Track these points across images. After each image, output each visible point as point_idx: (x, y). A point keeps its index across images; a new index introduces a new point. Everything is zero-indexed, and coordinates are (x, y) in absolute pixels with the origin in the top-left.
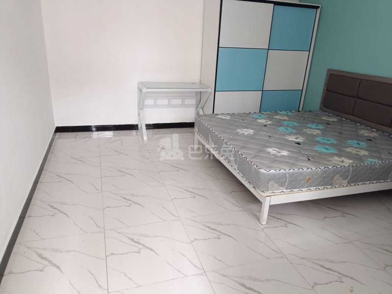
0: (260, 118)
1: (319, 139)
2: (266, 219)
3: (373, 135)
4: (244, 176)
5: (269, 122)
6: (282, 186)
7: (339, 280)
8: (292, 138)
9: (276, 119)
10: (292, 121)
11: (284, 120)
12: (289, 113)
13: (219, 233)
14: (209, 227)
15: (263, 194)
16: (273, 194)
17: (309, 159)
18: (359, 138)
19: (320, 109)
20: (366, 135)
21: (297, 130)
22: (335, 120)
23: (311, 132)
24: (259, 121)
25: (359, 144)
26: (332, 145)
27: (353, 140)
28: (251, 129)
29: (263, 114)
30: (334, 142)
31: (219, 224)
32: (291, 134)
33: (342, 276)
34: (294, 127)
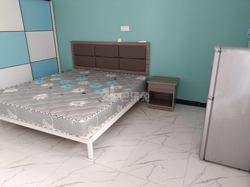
0: (41, 83)
1: (91, 86)
2: (93, 154)
3: (114, 75)
4: (63, 131)
5: (51, 85)
6: (95, 126)
7: (154, 166)
8: (76, 91)
9: (52, 81)
10: (65, 80)
11: (60, 80)
12: (58, 75)
15: (85, 138)
16: (92, 134)
17: (100, 101)
18: (109, 79)
19: (74, 68)
20: (111, 76)
21: (74, 84)
22: (88, 72)
23: (83, 84)
24: (43, 85)
25: (113, 83)
27: (108, 82)
28: (44, 93)
29: (41, 80)
30: (101, 86)
32: (73, 89)
33: (153, 162)
34: (70, 83)
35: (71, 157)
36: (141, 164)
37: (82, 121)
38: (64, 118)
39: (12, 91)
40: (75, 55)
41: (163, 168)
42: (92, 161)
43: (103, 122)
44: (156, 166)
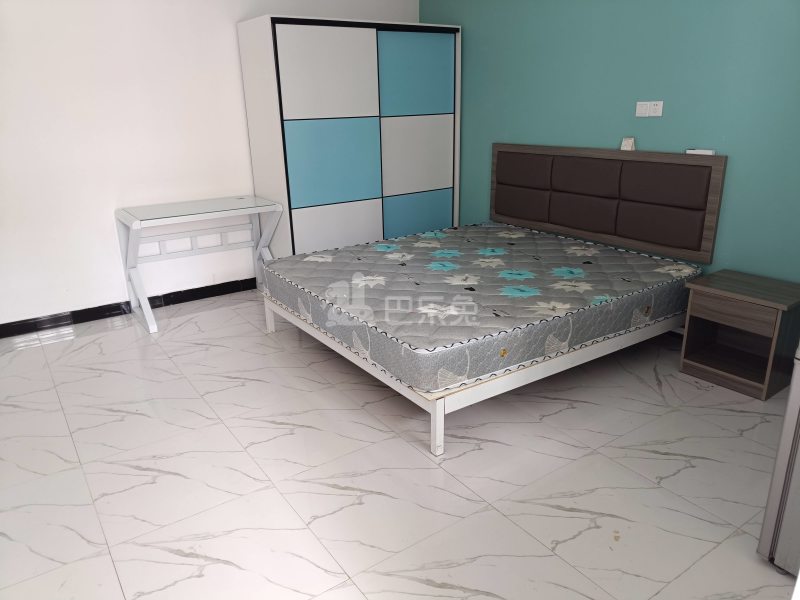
0: (389, 250)
1: (503, 274)
2: (442, 444)
3: (592, 252)
4: (386, 368)
5: (409, 257)
6: (460, 374)
7: (593, 525)
8: (457, 281)
9: (418, 248)
10: (449, 249)
11: (434, 249)
12: (440, 235)
13: (359, 493)
14: (335, 486)
15: (427, 396)
16: (447, 392)
17: (497, 315)
18: (569, 262)
19: (491, 219)
20: (579, 254)
21: (461, 263)
22: (522, 235)
23: (487, 265)
24: (390, 256)
25: (572, 273)
26: (527, 282)
27: (560, 267)
28: (380, 274)
29: (393, 242)
30: (531, 276)
31: (354, 475)
32: (452, 273)
33: (595, 516)
34: (454, 260)
35: (394, 437)
36: (559, 507)
37: (422, 352)
38: (389, 336)
39: (321, 260)
40: (499, 183)
41: (617, 538)
42: (437, 460)
43: (489, 371)
44: (598, 527)
